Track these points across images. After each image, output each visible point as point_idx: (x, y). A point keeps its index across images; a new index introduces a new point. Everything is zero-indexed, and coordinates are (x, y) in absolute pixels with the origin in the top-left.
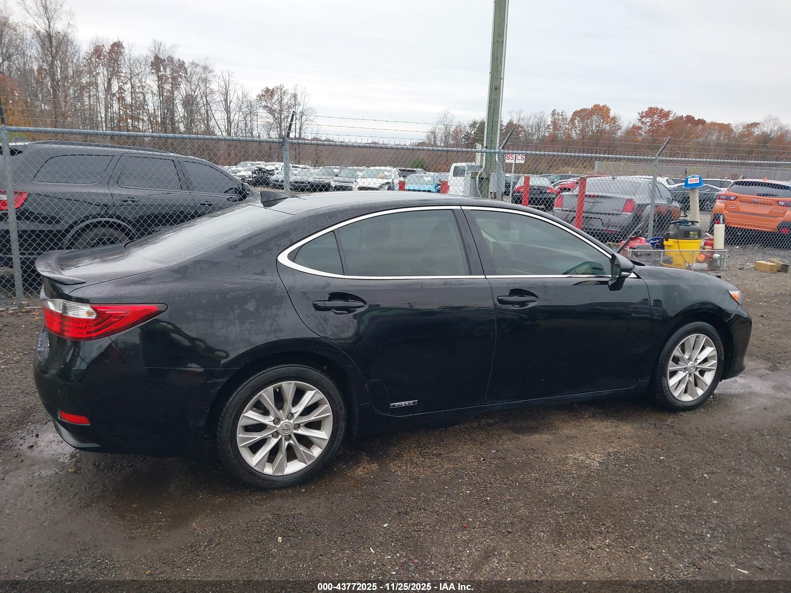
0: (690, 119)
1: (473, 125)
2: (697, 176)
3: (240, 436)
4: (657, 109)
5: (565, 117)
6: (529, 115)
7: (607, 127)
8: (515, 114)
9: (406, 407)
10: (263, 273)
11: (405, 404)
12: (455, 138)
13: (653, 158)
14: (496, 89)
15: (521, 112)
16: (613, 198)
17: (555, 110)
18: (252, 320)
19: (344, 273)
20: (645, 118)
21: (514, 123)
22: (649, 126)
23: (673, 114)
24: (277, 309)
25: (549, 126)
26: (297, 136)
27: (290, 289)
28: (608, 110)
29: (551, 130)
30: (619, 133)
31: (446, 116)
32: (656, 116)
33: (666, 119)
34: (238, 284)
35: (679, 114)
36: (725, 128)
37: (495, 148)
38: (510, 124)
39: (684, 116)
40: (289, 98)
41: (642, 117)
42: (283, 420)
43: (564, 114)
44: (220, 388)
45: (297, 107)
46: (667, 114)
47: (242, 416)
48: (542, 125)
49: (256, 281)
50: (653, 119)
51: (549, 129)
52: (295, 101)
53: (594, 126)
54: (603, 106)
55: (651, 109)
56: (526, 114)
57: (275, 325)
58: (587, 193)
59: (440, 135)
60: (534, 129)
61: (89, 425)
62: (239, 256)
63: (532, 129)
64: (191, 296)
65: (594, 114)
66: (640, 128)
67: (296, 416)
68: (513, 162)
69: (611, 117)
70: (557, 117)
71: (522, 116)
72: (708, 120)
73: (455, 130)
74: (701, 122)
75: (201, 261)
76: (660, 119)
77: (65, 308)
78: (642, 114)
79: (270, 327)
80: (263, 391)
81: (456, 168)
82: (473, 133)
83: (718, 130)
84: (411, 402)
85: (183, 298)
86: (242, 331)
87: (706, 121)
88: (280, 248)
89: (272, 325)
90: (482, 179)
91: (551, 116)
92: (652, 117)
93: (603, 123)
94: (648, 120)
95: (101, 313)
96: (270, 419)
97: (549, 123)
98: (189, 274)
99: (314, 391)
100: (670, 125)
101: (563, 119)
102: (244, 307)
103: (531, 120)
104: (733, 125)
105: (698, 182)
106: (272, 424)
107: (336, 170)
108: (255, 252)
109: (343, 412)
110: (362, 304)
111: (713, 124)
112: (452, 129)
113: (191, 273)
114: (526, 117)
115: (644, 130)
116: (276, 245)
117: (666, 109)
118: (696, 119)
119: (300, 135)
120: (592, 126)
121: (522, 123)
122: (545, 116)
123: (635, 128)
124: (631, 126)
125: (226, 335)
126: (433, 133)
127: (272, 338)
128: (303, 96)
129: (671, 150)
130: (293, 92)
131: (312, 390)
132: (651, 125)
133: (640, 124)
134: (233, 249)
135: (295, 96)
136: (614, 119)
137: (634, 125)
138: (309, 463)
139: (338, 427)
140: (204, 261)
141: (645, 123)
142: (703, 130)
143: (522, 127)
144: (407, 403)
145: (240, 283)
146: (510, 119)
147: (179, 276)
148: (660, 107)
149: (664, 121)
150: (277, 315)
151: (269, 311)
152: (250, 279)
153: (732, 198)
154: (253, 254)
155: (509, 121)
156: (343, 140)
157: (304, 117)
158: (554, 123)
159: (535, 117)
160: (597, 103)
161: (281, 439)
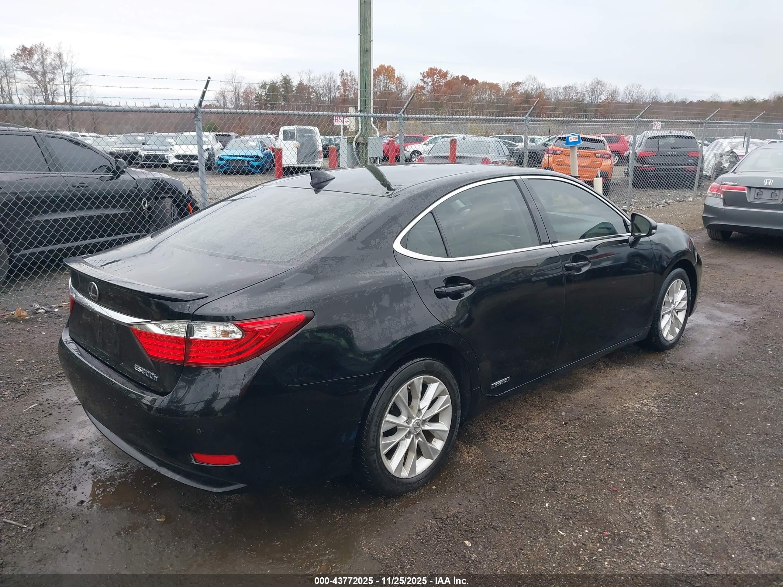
0: (465, 79)
1: (263, 86)
2: (575, 134)
3: (382, 443)
4: (436, 70)
5: (353, 77)
6: (318, 76)
7: (393, 87)
8: (304, 74)
9: (503, 385)
10: (384, 265)
11: (502, 383)
12: (246, 99)
13: (524, 118)
14: (367, 51)
15: (310, 72)
16: (467, 157)
17: (343, 71)
18: (390, 317)
19: (447, 255)
20: (426, 78)
21: (305, 84)
22: (430, 86)
23: (451, 74)
24: (407, 301)
25: (338, 86)
26: (68, 101)
27: (414, 279)
28: (393, 71)
29: (342, 91)
30: (405, 94)
31: (234, 76)
32: (436, 76)
33: (445, 79)
34: (369, 279)
35: (456, 75)
36: (494, 87)
37: (369, 112)
38: (301, 84)
39: (460, 77)
40: (53, 58)
41: (424, 77)
42: (413, 418)
43: (352, 74)
44: (370, 395)
45: (64, 68)
46: (445, 75)
47: (384, 421)
48: (332, 86)
49: (383, 274)
50: (434, 79)
51: (340, 89)
52: (61, 62)
53: (381, 87)
54: (388, 66)
55: (431, 69)
56: (316, 74)
57: (410, 319)
58: (458, 154)
59: (230, 96)
60: (324, 90)
61: (239, 463)
62: (360, 248)
63: (323, 90)
64: (334, 298)
65: (380, 74)
66: (423, 88)
67: (423, 411)
68: (341, 124)
69: (396, 77)
70: (345, 78)
71: (311, 77)
72: (480, 81)
73: (246, 91)
74: (475, 82)
75: (327, 258)
76: (440, 79)
77: (190, 331)
78: (424, 74)
79: (406, 322)
80: (400, 391)
81: (285, 131)
82: (264, 94)
83: (489, 89)
84: (505, 379)
85: (327, 301)
86: (383, 329)
87: (479, 81)
88: (393, 235)
89: (407, 319)
90: (358, 144)
91: (340, 77)
92: (433, 77)
93: (389, 83)
94: (429, 80)
95: (247, 330)
96: (404, 419)
97: (339, 83)
98: (321, 274)
99: (438, 383)
100: (449, 84)
101: (352, 79)
102: (380, 304)
103: (321, 80)
104: (501, 85)
105: (577, 140)
106: (406, 424)
107: (140, 138)
108: (373, 242)
109: (460, 400)
110: (470, 286)
111: (484, 84)
112: (242, 90)
113: (322, 272)
114: (316, 78)
115: (426, 89)
116: (389, 232)
117: (444, 70)
118: (470, 79)
119: (71, 99)
120: (380, 86)
121: (312, 84)
122: (334, 77)
123: (418, 88)
124: (415, 86)
125: (371, 337)
126: (223, 95)
127: (410, 333)
128: (70, 55)
129: (452, 108)
130: (57, 51)
131: (435, 382)
132: (432, 85)
133: (423, 84)
134: (352, 240)
135: (60, 56)
136: (399, 79)
137: (418, 85)
138: (435, 459)
139: (456, 417)
140: (330, 257)
141: (427, 83)
142: (477, 89)
143: (312, 88)
144: (502, 381)
145: (371, 278)
146: (299, 80)
147: (311, 277)
148: (439, 68)
149: (443, 81)
150: (409, 308)
151: (401, 305)
152: (377, 273)
153: (558, 152)
154: (373, 244)
155: (299, 82)
156: (118, 104)
157: (73, 79)
158: (344, 83)
159: (325, 77)
160: (383, 63)
161: (413, 438)
